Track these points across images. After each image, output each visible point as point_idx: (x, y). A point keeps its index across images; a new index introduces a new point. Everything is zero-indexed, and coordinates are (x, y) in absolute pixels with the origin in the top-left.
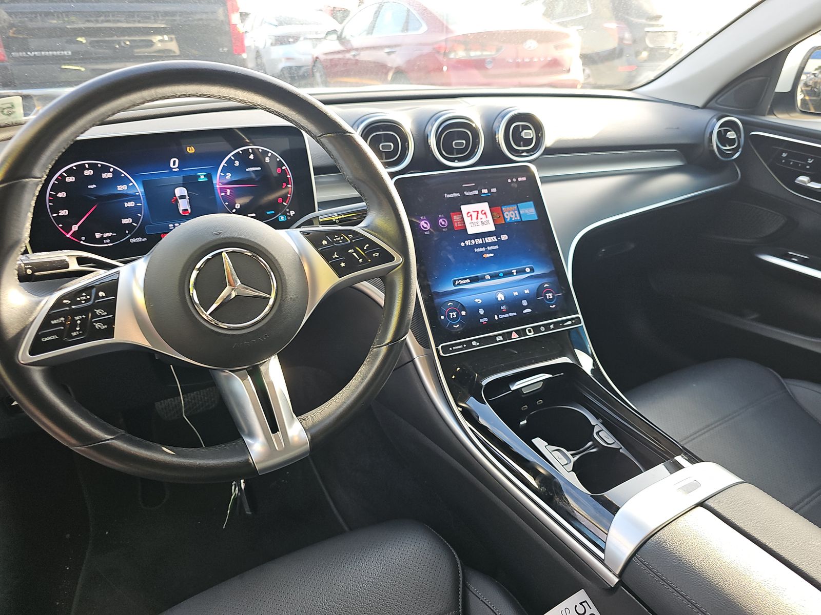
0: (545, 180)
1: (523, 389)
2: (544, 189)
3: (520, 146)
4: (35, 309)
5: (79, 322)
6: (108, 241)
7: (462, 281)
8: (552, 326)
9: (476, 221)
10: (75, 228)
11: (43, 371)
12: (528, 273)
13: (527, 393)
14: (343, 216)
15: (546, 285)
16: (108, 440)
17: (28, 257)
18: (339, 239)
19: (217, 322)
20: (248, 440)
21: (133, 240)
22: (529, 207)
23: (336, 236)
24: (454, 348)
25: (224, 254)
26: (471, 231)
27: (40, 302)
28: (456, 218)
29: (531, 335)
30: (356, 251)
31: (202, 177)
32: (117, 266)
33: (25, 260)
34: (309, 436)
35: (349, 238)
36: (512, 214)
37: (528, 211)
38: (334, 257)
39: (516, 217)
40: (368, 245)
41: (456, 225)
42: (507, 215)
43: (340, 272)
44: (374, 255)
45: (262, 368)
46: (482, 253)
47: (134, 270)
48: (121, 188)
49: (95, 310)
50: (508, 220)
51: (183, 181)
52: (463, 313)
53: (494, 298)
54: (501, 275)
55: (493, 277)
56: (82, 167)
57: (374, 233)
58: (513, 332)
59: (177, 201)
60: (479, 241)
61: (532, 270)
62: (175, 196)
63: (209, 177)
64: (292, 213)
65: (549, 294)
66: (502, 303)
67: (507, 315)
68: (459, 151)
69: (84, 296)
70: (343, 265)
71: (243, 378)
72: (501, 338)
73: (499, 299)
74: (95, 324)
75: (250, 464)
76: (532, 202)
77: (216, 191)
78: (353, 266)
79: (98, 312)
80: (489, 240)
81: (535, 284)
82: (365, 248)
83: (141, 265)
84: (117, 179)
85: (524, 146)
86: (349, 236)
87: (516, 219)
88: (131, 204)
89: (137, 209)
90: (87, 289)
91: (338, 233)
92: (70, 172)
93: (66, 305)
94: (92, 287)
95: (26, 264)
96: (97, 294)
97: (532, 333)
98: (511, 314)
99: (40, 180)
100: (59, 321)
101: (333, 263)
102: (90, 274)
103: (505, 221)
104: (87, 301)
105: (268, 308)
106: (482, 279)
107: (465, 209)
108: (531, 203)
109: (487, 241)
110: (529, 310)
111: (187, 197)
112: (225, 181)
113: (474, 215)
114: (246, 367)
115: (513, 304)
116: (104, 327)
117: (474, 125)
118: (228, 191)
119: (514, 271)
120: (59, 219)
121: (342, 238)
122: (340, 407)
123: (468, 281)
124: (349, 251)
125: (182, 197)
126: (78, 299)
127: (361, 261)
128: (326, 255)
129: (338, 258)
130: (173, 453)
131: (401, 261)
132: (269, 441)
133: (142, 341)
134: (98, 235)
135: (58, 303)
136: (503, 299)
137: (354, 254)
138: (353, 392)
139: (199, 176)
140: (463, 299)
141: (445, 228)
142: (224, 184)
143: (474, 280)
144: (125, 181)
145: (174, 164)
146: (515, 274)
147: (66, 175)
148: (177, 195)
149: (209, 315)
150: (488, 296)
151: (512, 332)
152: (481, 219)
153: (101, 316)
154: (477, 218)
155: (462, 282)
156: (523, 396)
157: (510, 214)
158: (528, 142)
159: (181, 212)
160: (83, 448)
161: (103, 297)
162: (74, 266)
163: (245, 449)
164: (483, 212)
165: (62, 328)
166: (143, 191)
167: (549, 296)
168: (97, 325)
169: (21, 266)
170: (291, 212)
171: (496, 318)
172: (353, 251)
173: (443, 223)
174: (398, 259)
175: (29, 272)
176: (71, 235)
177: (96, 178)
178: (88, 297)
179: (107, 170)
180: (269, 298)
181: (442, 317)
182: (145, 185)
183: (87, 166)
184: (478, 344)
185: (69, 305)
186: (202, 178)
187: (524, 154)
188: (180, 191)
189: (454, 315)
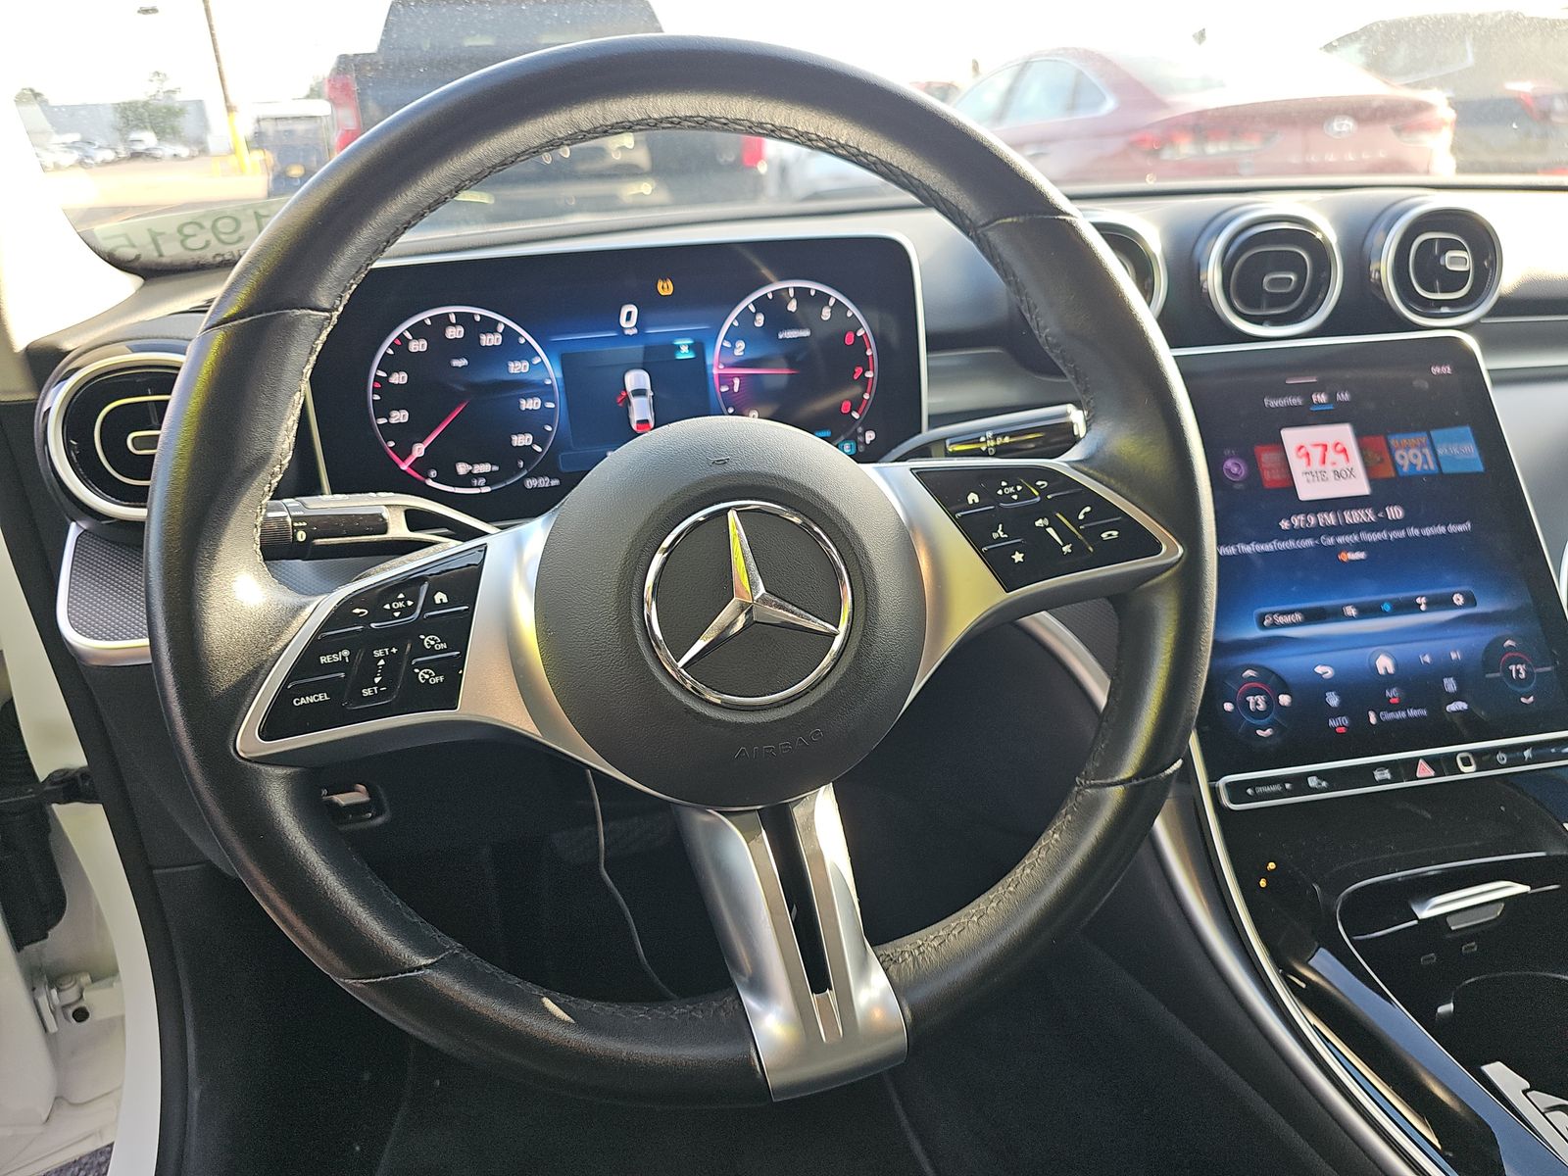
0: (1505, 379)
1: (1449, 919)
2: (1503, 401)
3: (1434, 291)
4: (288, 624)
5: (382, 662)
6: (482, 481)
7: (1281, 618)
8: (1527, 753)
9: (1322, 468)
10: (419, 450)
11: (288, 778)
12: (1460, 607)
13: (1457, 930)
14: (1007, 440)
15: (1509, 643)
16: (419, 968)
17: (303, 504)
18: (1012, 489)
19: (700, 686)
20: (749, 1002)
21: (530, 483)
22: (1463, 439)
23: (1004, 484)
24: (1260, 790)
25: (732, 515)
26: (1306, 491)
27: (302, 608)
28: (1267, 458)
29: (1469, 772)
30: (1055, 524)
31: (685, 349)
32: (485, 534)
33: (296, 509)
34: (908, 1012)
35: (1037, 488)
36: (1416, 456)
37: (1461, 451)
38: (995, 536)
39: (1425, 461)
40: (1088, 509)
41: (1267, 476)
42: (1403, 457)
43: (1008, 577)
44: (1104, 535)
45: (798, 812)
46: (1338, 549)
47: (519, 545)
48: (517, 368)
49: (422, 637)
50: (1405, 469)
51: (644, 358)
52: (1285, 700)
53: (1367, 665)
54: (1387, 607)
55: (1367, 611)
56: (442, 321)
57: (1106, 478)
58: (1421, 761)
59: (627, 401)
60: (1330, 519)
61: (1470, 601)
62: (625, 390)
63: (698, 348)
64: (870, 436)
65: (1519, 666)
66: (1388, 680)
67: (1401, 715)
68: (1277, 300)
69: (401, 600)
70: (1018, 557)
71: (750, 836)
72: (1387, 775)
73: (1381, 671)
74: (417, 671)
75: (752, 1069)
76: (1468, 428)
77: (710, 383)
78: (1046, 561)
79: (428, 641)
80: (1354, 517)
81: (1477, 640)
82: (1081, 517)
83: (535, 533)
84: (512, 347)
85: (1444, 291)
86: (1039, 483)
87: (1426, 467)
88: (531, 404)
89: (545, 415)
90: (409, 584)
91: (1009, 473)
92: (418, 331)
93: (357, 619)
94: (422, 580)
95: (295, 519)
96: (430, 596)
97: (1473, 768)
98: (1413, 713)
99: (327, 314)
100: (336, 658)
101: (991, 552)
102: (426, 550)
103: (1396, 469)
104: (406, 611)
105: (827, 659)
106: (1336, 615)
107: (1291, 437)
108: (1467, 430)
109: (1348, 520)
110: (1461, 705)
111: (650, 394)
112: (731, 360)
113: (1316, 454)
114: (759, 807)
115: (1418, 684)
116: (436, 680)
117: (1319, 236)
118: (737, 381)
119: (1421, 601)
120: (390, 430)
121: (1019, 488)
122: (990, 938)
123: (1298, 617)
124: (1037, 523)
125: (639, 393)
126: (387, 607)
127: (1066, 549)
128: (974, 530)
129: (1005, 540)
130: (567, 1018)
131: (1179, 555)
132: (804, 1015)
133: (521, 721)
134: (462, 469)
135: (341, 615)
136: (1391, 670)
137: (1050, 531)
138: (1026, 901)
139: (678, 348)
140: (1284, 662)
141: (1239, 482)
142: (727, 366)
143: (1313, 617)
144: (527, 353)
145: (629, 317)
146: (1423, 607)
147: (410, 337)
148: (630, 387)
149: (682, 667)
150: (1351, 658)
151: (1417, 759)
152: (1334, 464)
153: (432, 651)
154: (1324, 462)
155: (1281, 620)
156: (1449, 936)
157: (1411, 456)
158: (1455, 280)
159: (634, 426)
160: (359, 983)
161: (442, 605)
162: (398, 529)
163: (741, 1027)
164: (1339, 447)
165: (342, 675)
166: (559, 375)
167: (1519, 670)
168: (422, 675)
169: (286, 523)
170: (868, 434)
171: (1373, 720)
172: (1046, 522)
173: (1235, 470)
174: (1172, 550)
175: (301, 536)
176: (410, 466)
177: (469, 345)
178: (410, 603)
179: (490, 326)
180: (833, 635)
181: (1228, 707)
182: (567, 363)
183: (453, 318)
184: (1324, 784)
185: (367, 620)
186: (685, 353)
187: (1445, 310)
188: (637, 379)
189: (1257, 702)
